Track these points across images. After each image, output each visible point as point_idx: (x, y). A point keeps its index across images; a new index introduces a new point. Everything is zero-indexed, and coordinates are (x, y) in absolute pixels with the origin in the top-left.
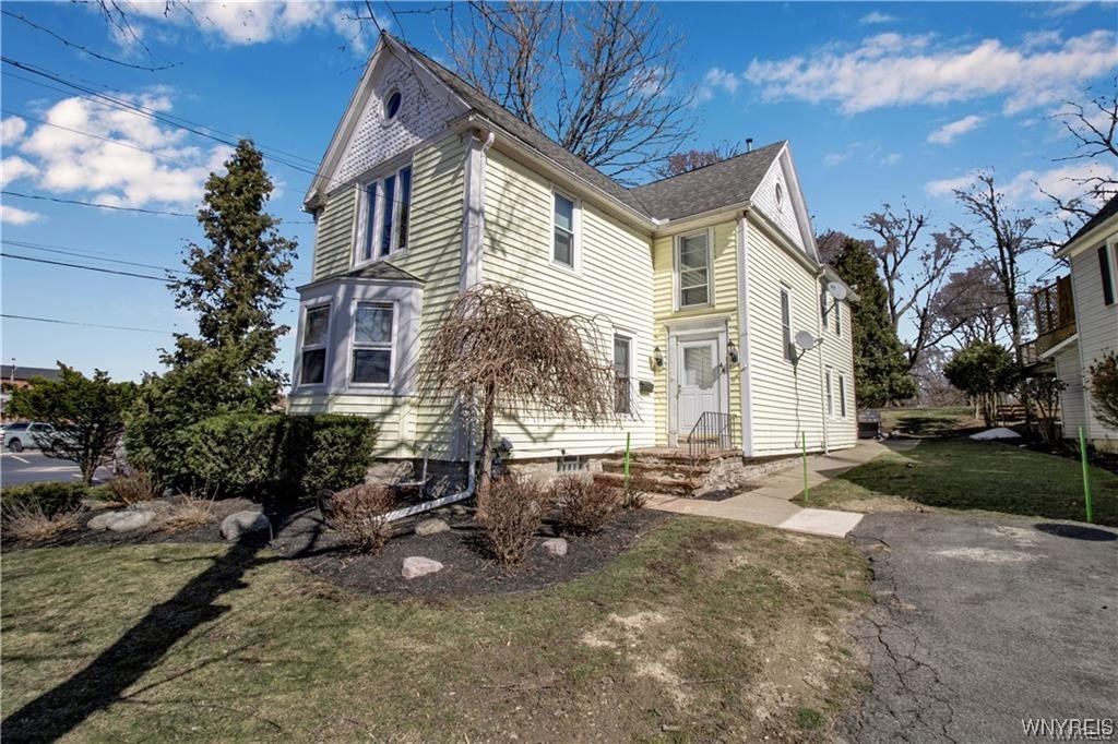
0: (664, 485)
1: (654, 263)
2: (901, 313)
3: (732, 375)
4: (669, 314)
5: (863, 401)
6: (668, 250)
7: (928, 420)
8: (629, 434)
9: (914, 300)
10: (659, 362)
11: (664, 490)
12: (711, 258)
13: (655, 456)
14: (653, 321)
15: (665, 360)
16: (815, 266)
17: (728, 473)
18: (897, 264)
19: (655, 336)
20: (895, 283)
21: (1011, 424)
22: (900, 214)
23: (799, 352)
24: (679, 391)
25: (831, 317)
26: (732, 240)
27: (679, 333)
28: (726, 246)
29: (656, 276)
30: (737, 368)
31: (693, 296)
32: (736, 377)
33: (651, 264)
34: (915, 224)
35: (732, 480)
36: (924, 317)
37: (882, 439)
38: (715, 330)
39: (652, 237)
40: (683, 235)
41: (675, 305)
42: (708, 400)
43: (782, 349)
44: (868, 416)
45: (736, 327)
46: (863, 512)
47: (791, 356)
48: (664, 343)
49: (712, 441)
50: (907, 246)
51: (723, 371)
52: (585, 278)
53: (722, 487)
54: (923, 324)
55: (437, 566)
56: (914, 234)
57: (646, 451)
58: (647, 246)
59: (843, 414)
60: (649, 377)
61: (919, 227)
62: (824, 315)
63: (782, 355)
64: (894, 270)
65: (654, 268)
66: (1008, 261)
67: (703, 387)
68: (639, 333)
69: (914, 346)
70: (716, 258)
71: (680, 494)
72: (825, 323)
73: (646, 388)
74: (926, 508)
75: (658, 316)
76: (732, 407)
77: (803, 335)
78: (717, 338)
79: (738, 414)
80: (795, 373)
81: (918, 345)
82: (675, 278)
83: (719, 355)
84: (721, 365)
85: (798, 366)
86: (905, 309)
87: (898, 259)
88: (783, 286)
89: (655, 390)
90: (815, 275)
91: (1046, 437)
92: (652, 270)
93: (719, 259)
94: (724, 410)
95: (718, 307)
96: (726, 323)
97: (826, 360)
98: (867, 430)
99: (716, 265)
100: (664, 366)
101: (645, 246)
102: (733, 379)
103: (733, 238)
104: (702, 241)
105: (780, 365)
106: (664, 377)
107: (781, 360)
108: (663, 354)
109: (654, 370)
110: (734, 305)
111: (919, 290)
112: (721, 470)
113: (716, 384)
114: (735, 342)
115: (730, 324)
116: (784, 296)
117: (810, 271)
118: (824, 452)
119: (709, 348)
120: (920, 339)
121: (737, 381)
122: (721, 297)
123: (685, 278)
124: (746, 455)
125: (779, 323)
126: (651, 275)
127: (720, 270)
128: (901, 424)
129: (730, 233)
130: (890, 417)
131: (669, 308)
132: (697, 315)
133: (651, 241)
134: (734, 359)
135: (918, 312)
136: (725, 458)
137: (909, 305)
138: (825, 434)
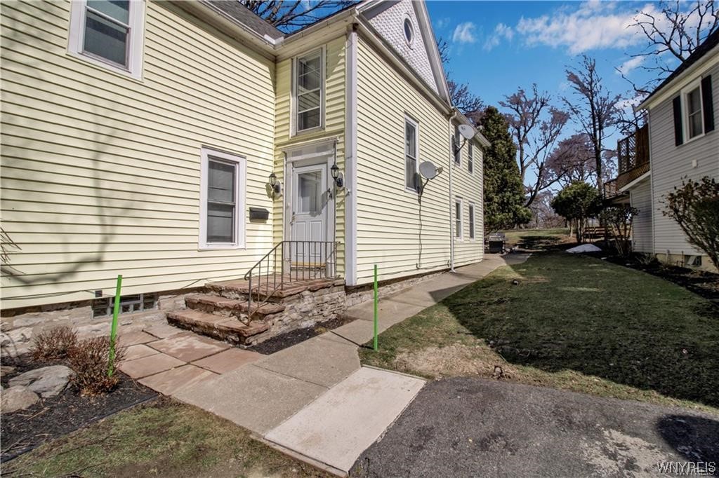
0: (226, 330)
1: (275, 88)
2: (527, 166)
3: (338, 200)
4: (286, 140)
5: (490, 225)
6: (287, 73)
7: (540, 238)
9: (536, 157)
10: (277, 189)
12: (324, 76)
13: (236, 291)
14: (273, 147)
15: (281, 187)
16: (447, 107)
17: (320, 306)
18: (526, 132)
19: (275, 163)
20: (525, 145)
21: (595, 240)
22: (530, 96)
23: (424, 181)
24: (293, 219)
25: (463, 153)
26: (341, 57)
27: (295, 159)
28: (336, 64)
29: (279, 101)
30: (342, 194)
31: (308, 120)
32: (342, 203)
33: (272, 89)
34: (539, 104)
35: (326, 313)
36: (541, 169)
37: (505, 253)
38: (325, 153)
39: (273, 60)
40: (300, 56)
41: (291, 133)
42: (313, 228)
43: (404, 177)
44: (494, 237)
45: (343, 150)
47: (416, 184)
48: (281, 169)
49: (319, 268)
50: (534, 120)
51: (331, 196)
52: (149, 83)
53: (308, 323)
54: (540, 173)
56: (538, 111)
57: (229, 286)
58: (267, 69)
59: (472, 236)
60: (267, 204)
61: (541, 106)
62: (456, 152)
63: (404, 183)
64: (525, 135)
65: (276, 93)
66: (597, 127)
67: (313, 215)
68: (249, 158)
69: (534, 189)
70: (327, 77)
71: (234, 344)
72: (457, 160)
73: (258, 215)
75: (278, 142)
76: (338, 234)
77: (426, 165)
78: (326, 163)
79: (342, 241)
80: (420, 201)
81: (537, 188)
82: (293, 102)
83: (326, 183)
84: (329, 191)
85: (424, 195)
86: (530, 163)
87: (527, 128)
88: (407, 117)
89: (270, 216)
90: (448, 117)
91: (621, 252)
92: (273, 95)
93: (329, 79)
94: (330, 239)
95: (328, 130)
96: (334, 147)
97: (456, 191)
98: (493, 247)
99: (327, 85)
100: (281, 193)
101: (264, 69)
102: (339, 204)
103: (343, 54)
104: (317, 62)
105: (402, 193)
106: (280, 205)
107: (403, 188)
108: (280, 181)
109: (273, 197)
110: (341, 127)
111: (539, 151)
112: (308, 303)
113: (323, 211)
114: (340, 166)
115: (338, 147)
116: (410, 131)
117: (443, 113)
118: (450, 269)
119: (319, 173)
120: (538, 183)
121: (342, 207)
122: (330, 122)
123: (302, 101)
124: (347, 284)
125: (403, 151)
126: (272, 100)
127: (330, 86)
128: (522, 241)
129: (340, 50)
130: (513, 236)
131: (286, 133)
132: (312, 138)
133: (272, 65)
134: (339, 183)
135: (537, 164)
136: (312, 291)
137: (533, 160)
138: (452, 253)
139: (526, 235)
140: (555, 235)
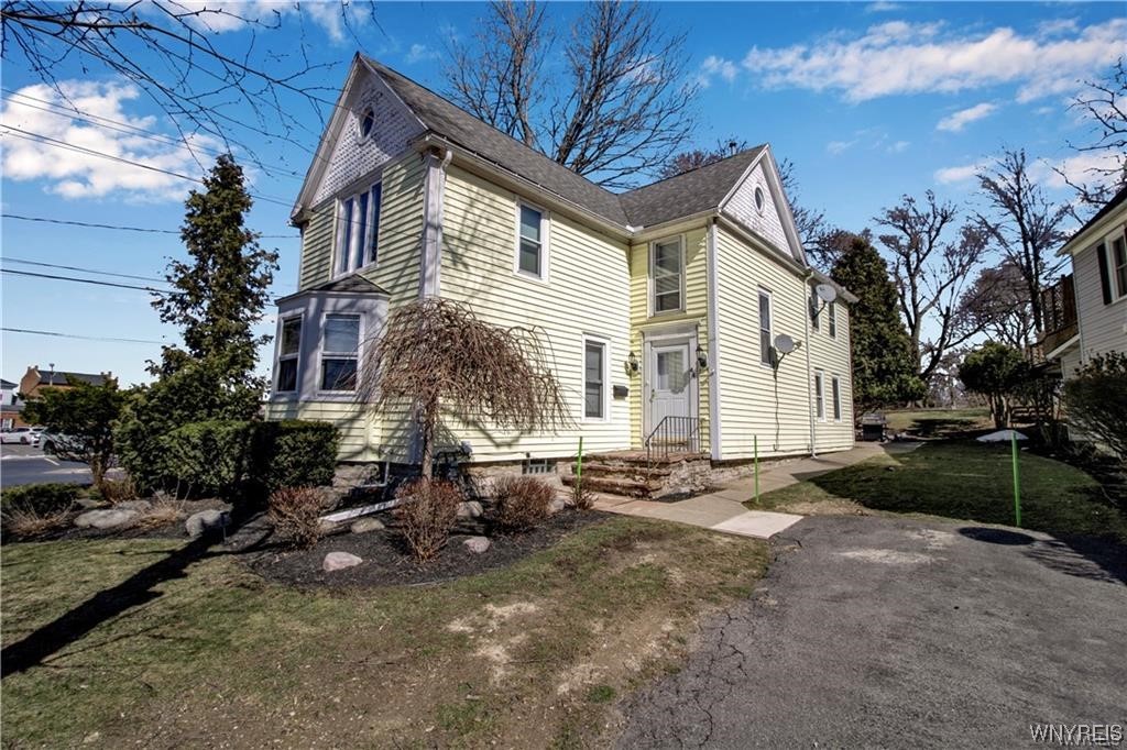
0: (624, 487)
1: (630, 270)
2: (924, 311)
3: (701, 380)
4: (643, 320)
5: (863, 402)
6: (643, 256)
7: (945, 422)
8: (581, 438)
9: (937, 298)
10: (635, 367)
11: (624, 492)
12: (684, 263)
13: (620, 459)
14: (629, 326)
15: (639, 365)
16: (804, 269)
17: (692, 475)
18: (919, 261)
19: (632, 342)
20: (918, 280)
22: (923, 207)
23: (780, 355)
24: (653, 396)
25: (823, 318)
26: (702, 247)
27: (653, 338)
28: (697, 253)
29: (634, 282)
30: (706, 373)
31: (667, 301)
32: (706, 382)
33: (627, 271)
34: (939, 219)
35: (697, 483)
36: (947, 317)
37: (886, 441)
38: (687, 335)
39: (629, 244)
40: (657, 242)
41: (650, 313)
42: (677, 405)
43: (759, 353)
44: (869, 418)
45: (706, 333)
46: (804, 515)
47: (771, 358)
48: (639, 348)
49: (682, 444)
50: (931, 243)
51: (694, 376)
52: (553, 286)
53: (685, 489)
54: (946, 322)
55: (356, 560)
56: (938, 230)
57: (613, 455)
58: (623, 253)
59: (837, 416)
60: (625, 381)
61: (943, 222)
62: (814, 316)
63: (759, 359)
64: (918, 266)
65: (631, 274)
66: (1032, 257)
67: (674, 392)
68: (613, 339)
69: (937, 346)
70: (687, 264)
71: (638, 497)
72: (815, 325)
73: (620, 392)
74: (867, 511)
75: (634, 321)
76: (701, 411)
77: (783, 338)
78: (688, 344)
79: (707, 418)
80: (775, 377)
81: (940, 346)
82: (650, 284)
83: (688, 361)
84: (691, 370)
85: (779, 370)
86: (929, 307)
87: (921, 256)
88: (760, 289)
89: (629, 394)
90: (802, 278)
92: (628, 276)
93: (691, 265)
94: (694, 415)
95: (689, 313)
96: (697, 329)
97: (815, 362)
98: (869, 433)
99: (688, 272)
100: (639, 370)
101: (621, 254)
102: (703, 383)
103: (704, 244)
104: (676, 246)
105: (758, 370)
106: (639, 382)
107: (758, 364)
108: (638, 359)
109: (630, 374)
110: (704, 311)
111: (942, 288)
112: (684, 472)
113: (686, 389)
114: (704, 348)
115: (700, 329)
116: (764, 302)
117: (797, 275)
118: (811, 455)
119: (680, 353)
120: (943, 339)
121: (706, 386)
122: (692, 304)
123: (660, 284)
124: (713, 458)
125: (756, 328)
126: (627, 282)
127: (691, 273)
128: (914, 426)
129: (700, 240)
130: (901, 419)
131: (644, 314)
132: (671, 321)
133: (627, 247)
134: (702, 363)
135: (939, 309)
136: (688, 461)
137: (932, 304)
138: (813, 436)
139: (924, 418)
140: (969, 418)
